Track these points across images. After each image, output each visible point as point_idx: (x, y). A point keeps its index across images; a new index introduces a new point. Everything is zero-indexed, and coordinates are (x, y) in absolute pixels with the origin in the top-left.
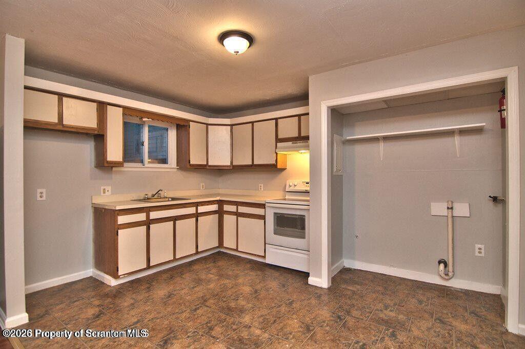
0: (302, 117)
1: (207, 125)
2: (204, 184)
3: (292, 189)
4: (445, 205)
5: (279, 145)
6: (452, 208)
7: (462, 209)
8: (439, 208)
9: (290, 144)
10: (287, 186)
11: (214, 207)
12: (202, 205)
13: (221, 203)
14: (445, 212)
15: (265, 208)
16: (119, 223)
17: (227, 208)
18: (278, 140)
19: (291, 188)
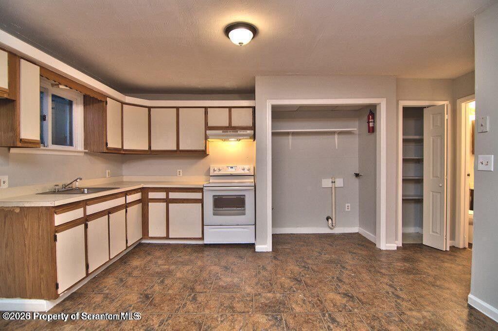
0: (232, 109)
1: (123, 103)
2: (109, 171)
3: (217, 173)
4: (330, 180)
5: (209, 132)
6: (334, 182)
7: (339, 182)
8: (326, 183)
9: (220, 132)
10: (212, 171)
11: (137, 196)
12: (130, 194)
13: (144, 191)
14: (330, 185)
15: (203, 192)
16: (57, 224)
17: (151, 195)
18: (208, 128)
19: (215, 172)
